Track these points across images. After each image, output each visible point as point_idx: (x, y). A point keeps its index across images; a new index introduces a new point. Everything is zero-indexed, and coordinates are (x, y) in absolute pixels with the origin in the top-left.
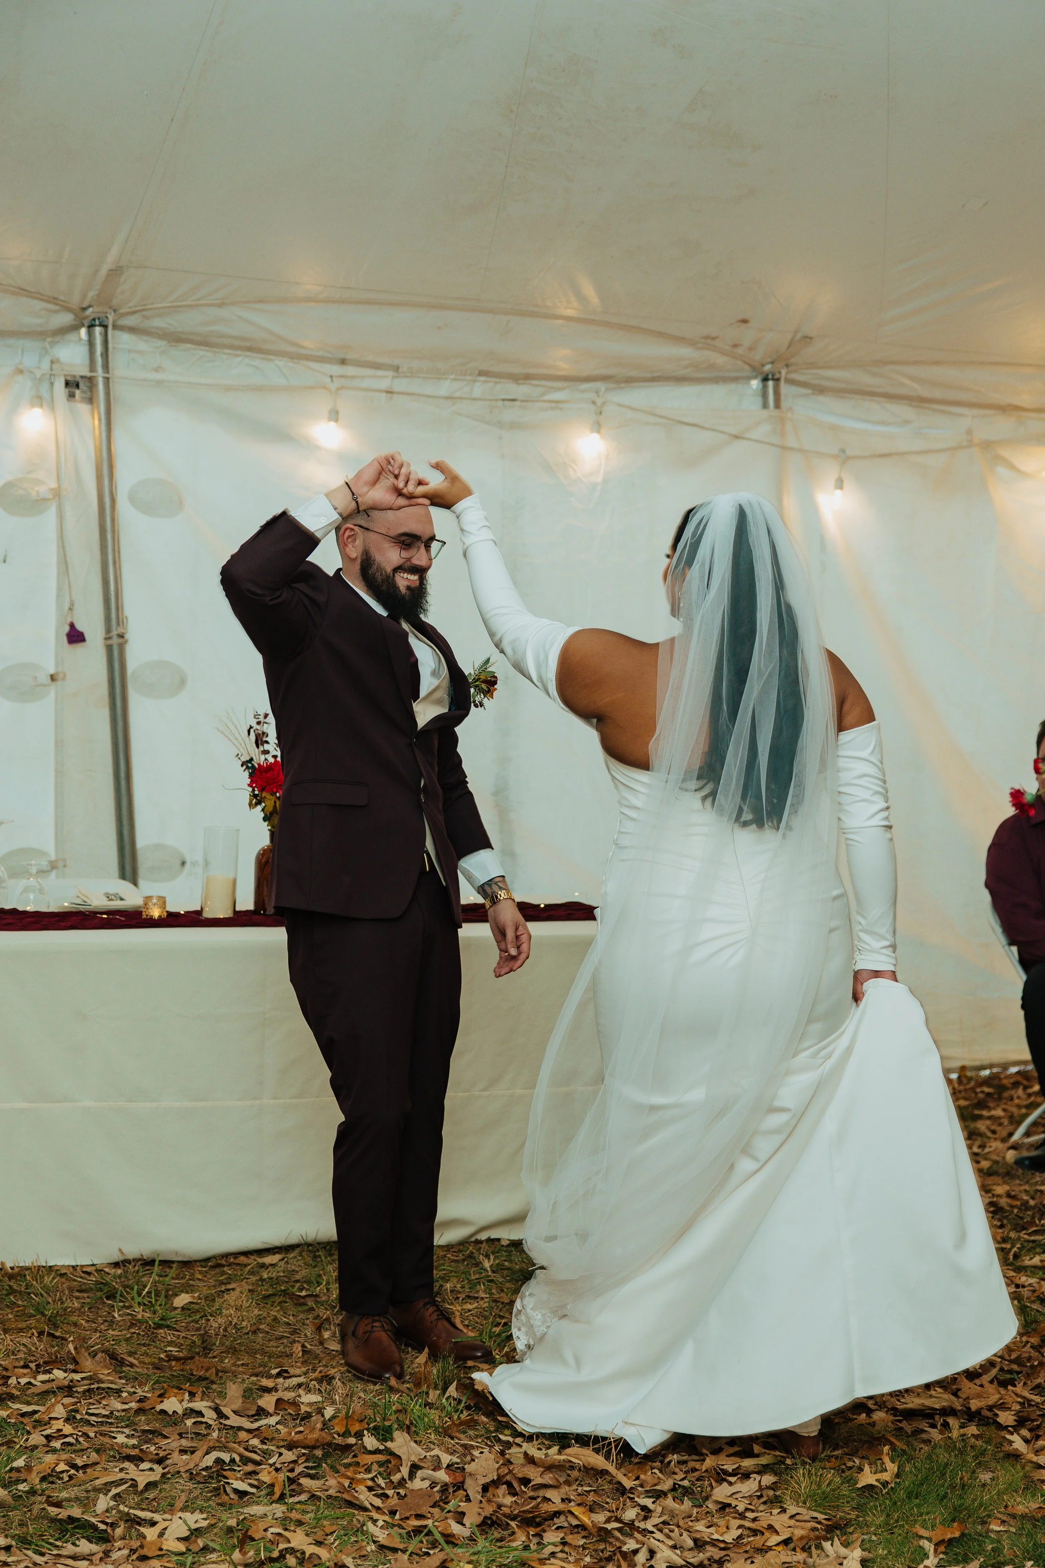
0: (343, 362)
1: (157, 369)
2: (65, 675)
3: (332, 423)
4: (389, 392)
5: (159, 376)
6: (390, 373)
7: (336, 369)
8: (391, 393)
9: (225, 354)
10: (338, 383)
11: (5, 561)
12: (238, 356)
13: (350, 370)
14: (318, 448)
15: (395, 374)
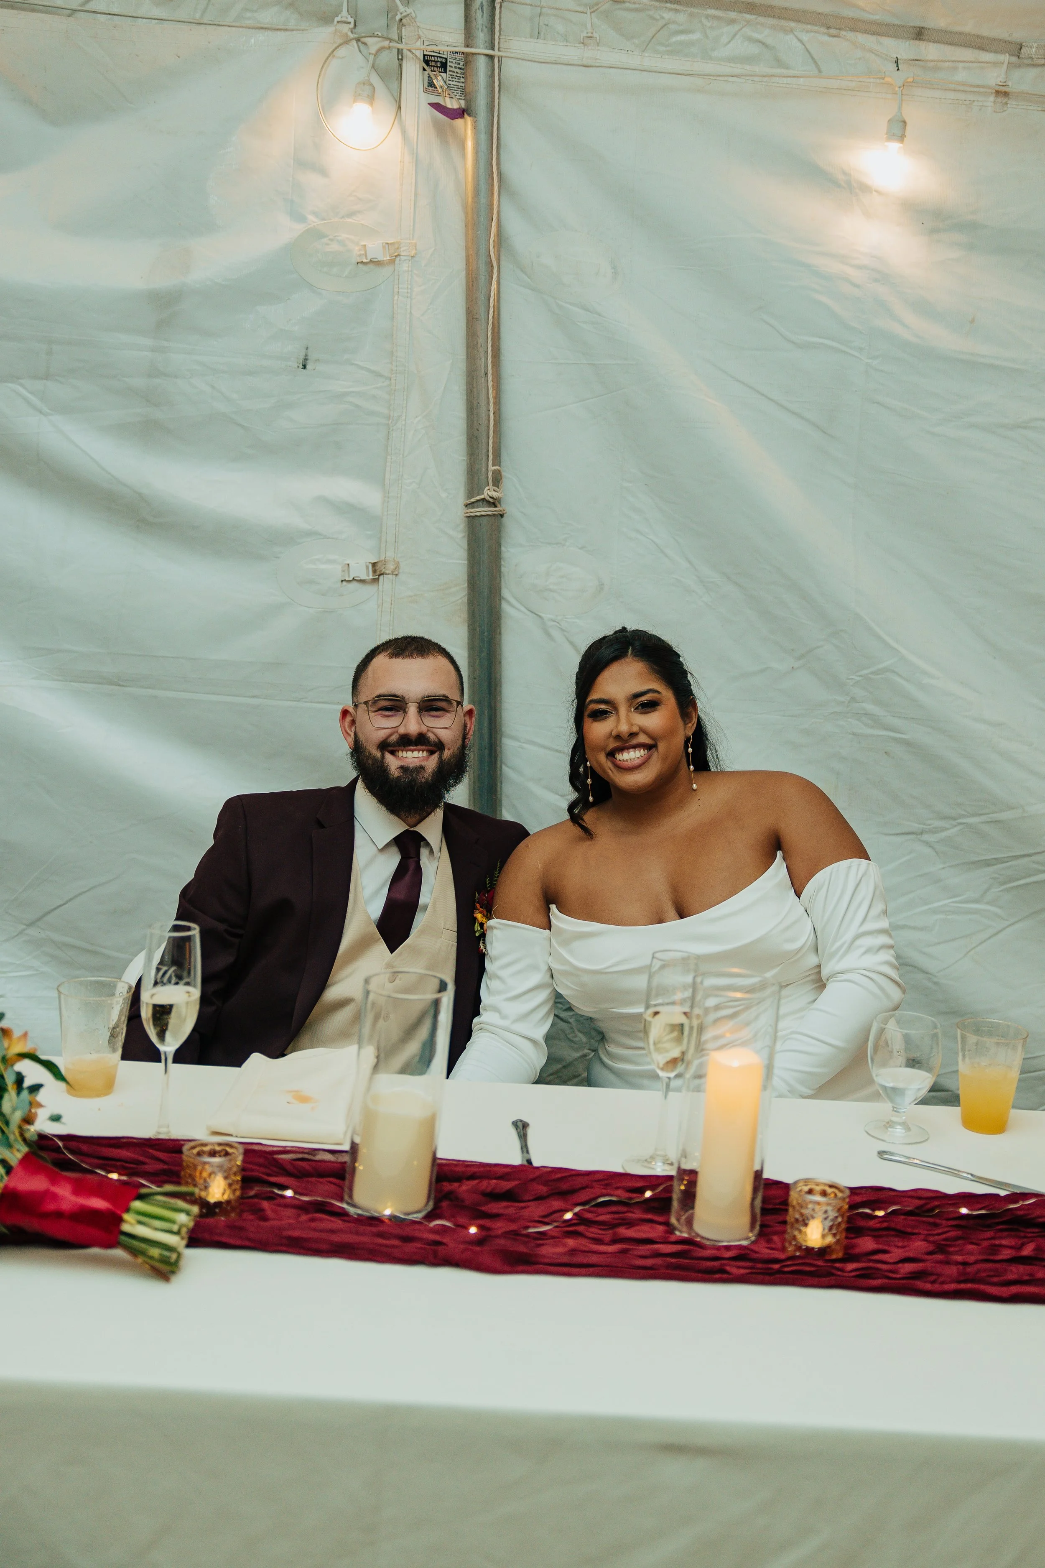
0: (919, 34)
1: (586, 41)
2: (398, 566)
3: (895, 146)
4: (1002, 93)
5: (589, 54)
6: (1005, 58)
7: (903, 49)
8: (1006, 94)
9: (707, 17)
10: (907, 73)
11: (304, 367)
12: (732, 22)
13: (931, 51)
14: (865, 188)
15: (1014, 59)
